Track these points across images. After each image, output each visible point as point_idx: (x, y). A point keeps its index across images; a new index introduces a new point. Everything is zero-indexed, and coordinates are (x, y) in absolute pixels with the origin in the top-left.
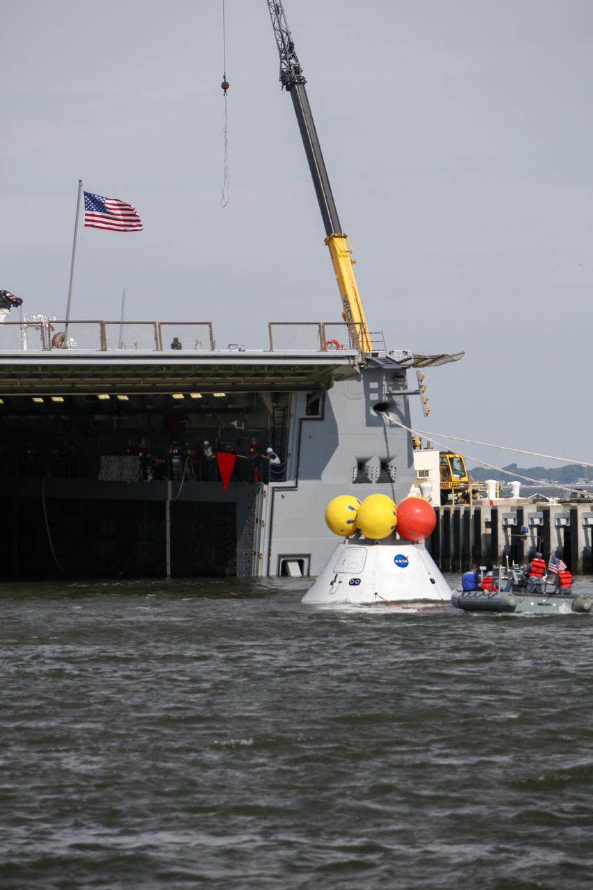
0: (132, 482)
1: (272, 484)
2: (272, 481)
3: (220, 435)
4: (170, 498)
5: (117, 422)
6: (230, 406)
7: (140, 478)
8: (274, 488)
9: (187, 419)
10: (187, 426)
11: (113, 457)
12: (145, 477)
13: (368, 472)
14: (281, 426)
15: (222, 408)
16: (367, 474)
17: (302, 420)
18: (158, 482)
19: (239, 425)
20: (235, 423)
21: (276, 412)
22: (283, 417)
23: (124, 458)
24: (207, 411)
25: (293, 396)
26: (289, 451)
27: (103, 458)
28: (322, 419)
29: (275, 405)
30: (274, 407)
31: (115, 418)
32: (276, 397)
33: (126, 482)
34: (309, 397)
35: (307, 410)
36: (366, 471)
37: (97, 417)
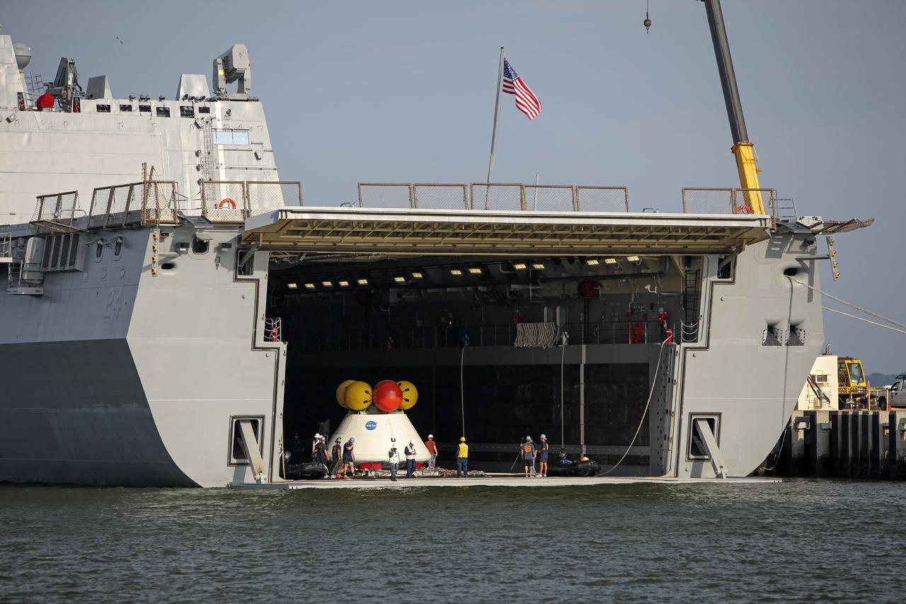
0: (547, 347)
1: (684, 345)
2: (684, 342)
3: (633, 300)
4: (584, 361)
5: (533, 291)
6: (643, 271)
7: (555, 343)
8: (686, 349)
9: (601, 285)
10: (600, 293)
11: (528, 324)
12: (560, 342)
13: (778, 335)
14: (693, 289)
15: (637, 273)
16: (776, 337)
17: (713, 283)
18: (572, 346)
19: (652, 288)
20: (648, 287)
21: (688, 275)
22: (696, 281)
23: (540, 325)
24: (620, 276)
25: (705, 258)
26: (701, 313)
27: (519, 326)
28: (733, 282)
29: (687, 268)
30: (686, 271)
31: (531, 287)
32: (688, 261)
33: (541, 347)
34: (720, 261)
35: (718, 274)
36: (775, 334)
37: (513, 286)
